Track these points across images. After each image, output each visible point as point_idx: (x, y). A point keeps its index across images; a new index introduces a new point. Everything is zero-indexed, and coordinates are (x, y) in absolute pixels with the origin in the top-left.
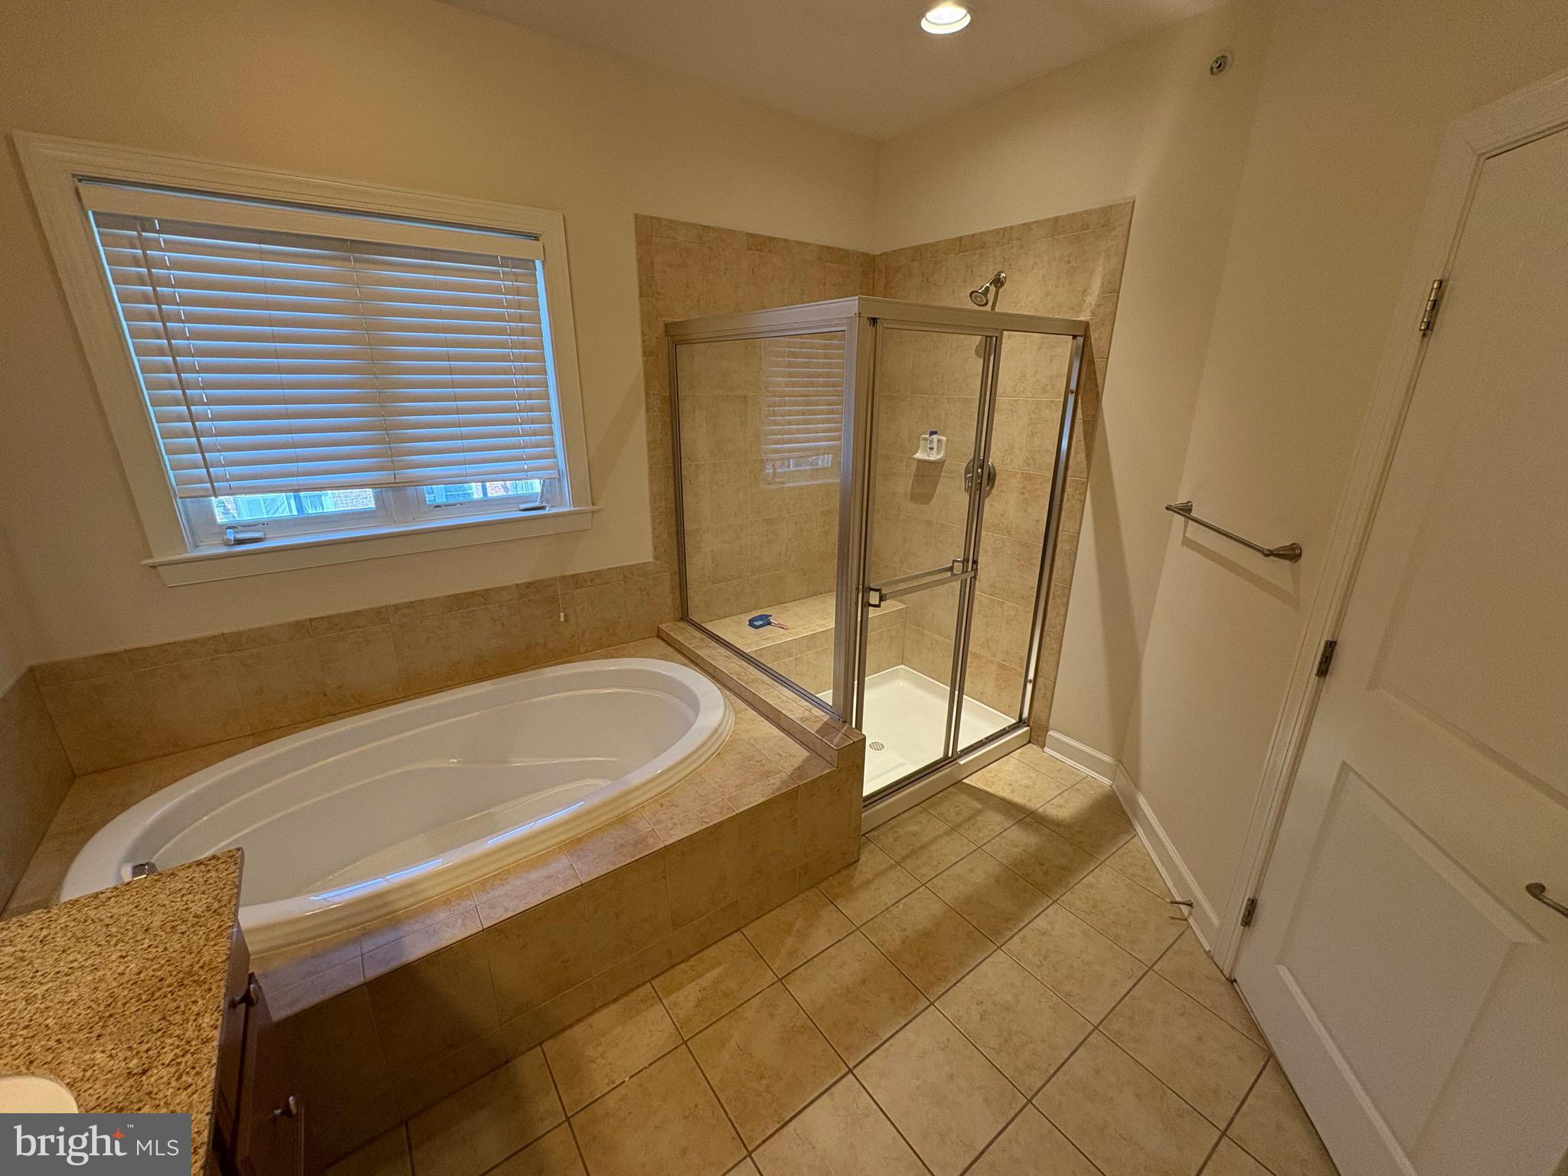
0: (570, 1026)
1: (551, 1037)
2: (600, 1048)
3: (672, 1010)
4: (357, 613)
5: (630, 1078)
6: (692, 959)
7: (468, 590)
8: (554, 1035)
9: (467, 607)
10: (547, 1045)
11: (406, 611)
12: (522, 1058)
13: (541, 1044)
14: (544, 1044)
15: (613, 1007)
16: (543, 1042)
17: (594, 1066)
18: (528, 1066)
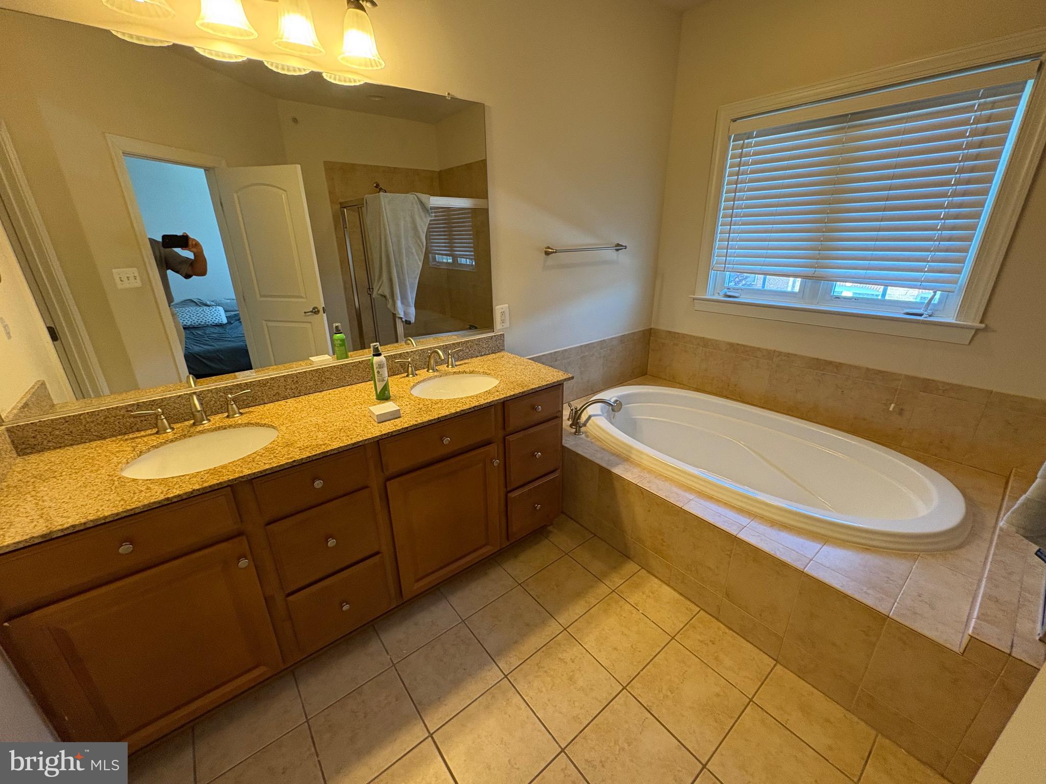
0: (656, 577)
1: (647, 571)
2: (651, 594)
3: (690, 626)
4: (759, 349)
5: (642, 613)
6: (731, 631)
7: (827, 359)
8: (649, 572)
9: (822, 370)
10: (643, 571)
11: (784, 358)
12: (632, 562)
13: (642, 568)
14: (643, 569)
15: (677, 595)
16: (645, 569)
17: (641, 594)
18: (631, 567)
